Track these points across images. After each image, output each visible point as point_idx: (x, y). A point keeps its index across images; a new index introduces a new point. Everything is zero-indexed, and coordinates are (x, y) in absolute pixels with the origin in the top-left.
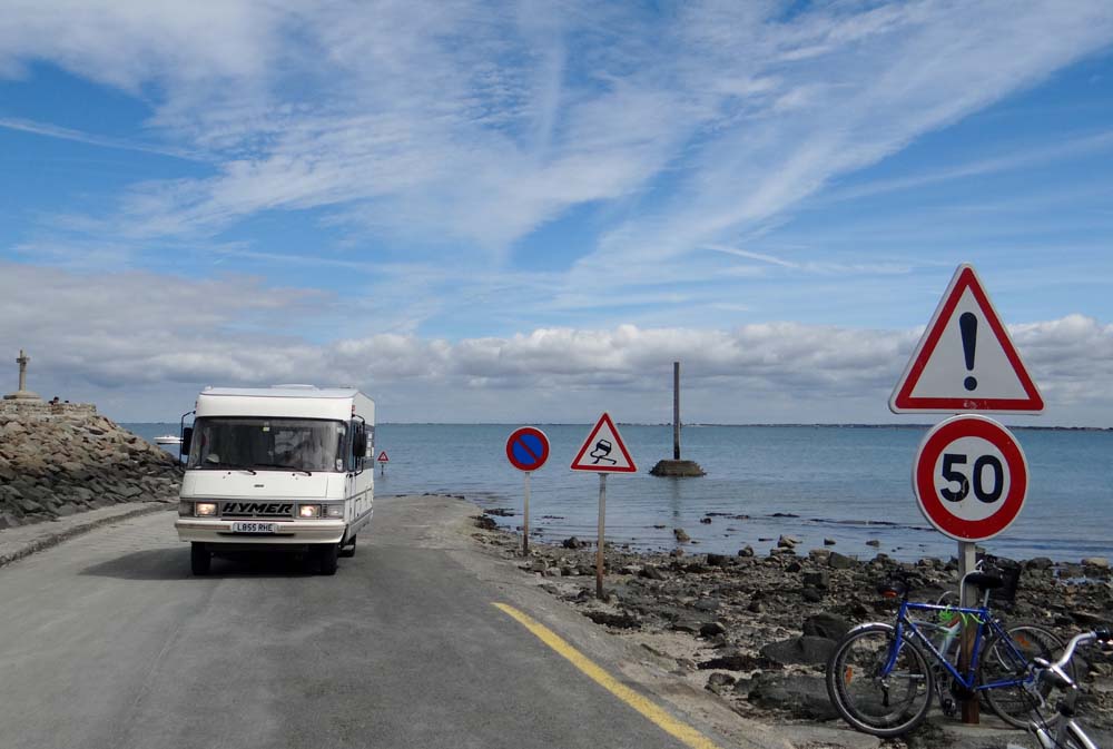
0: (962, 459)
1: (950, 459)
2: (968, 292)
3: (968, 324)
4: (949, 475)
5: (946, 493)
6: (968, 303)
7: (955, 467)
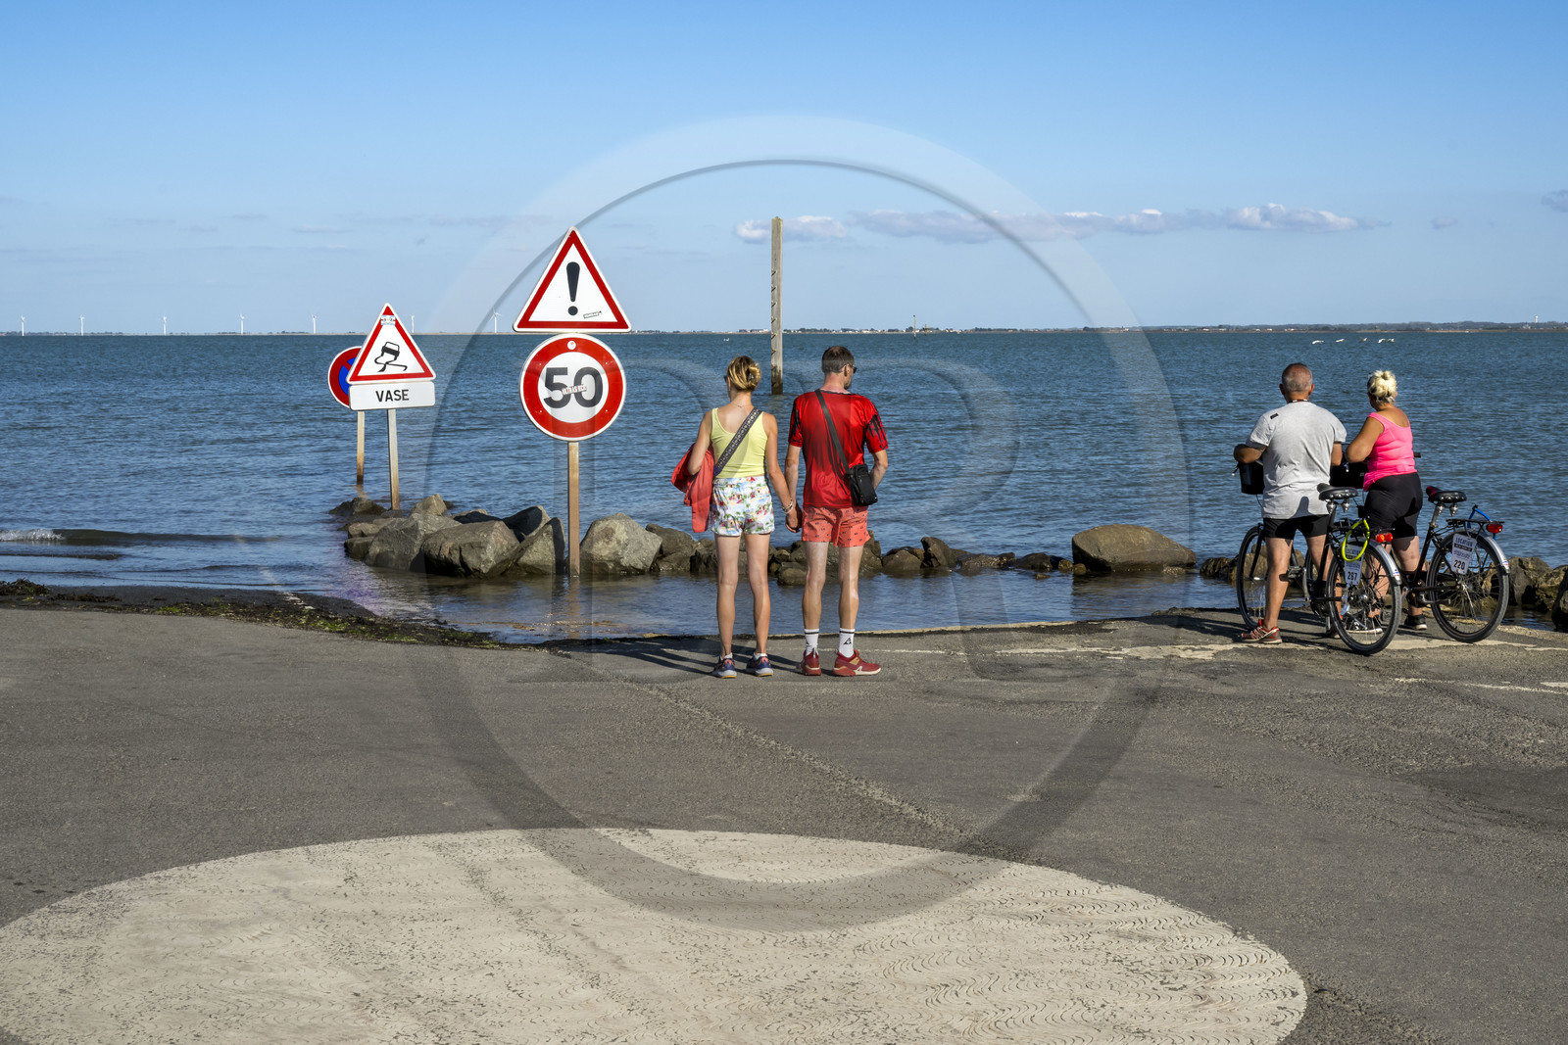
0: (563, 371)
1: (552, 373)
2: (573, 248)
3: (573, 270)
4: (550, 385)
5: (550, 401)
6: (573, 255)
7: (557, 379)
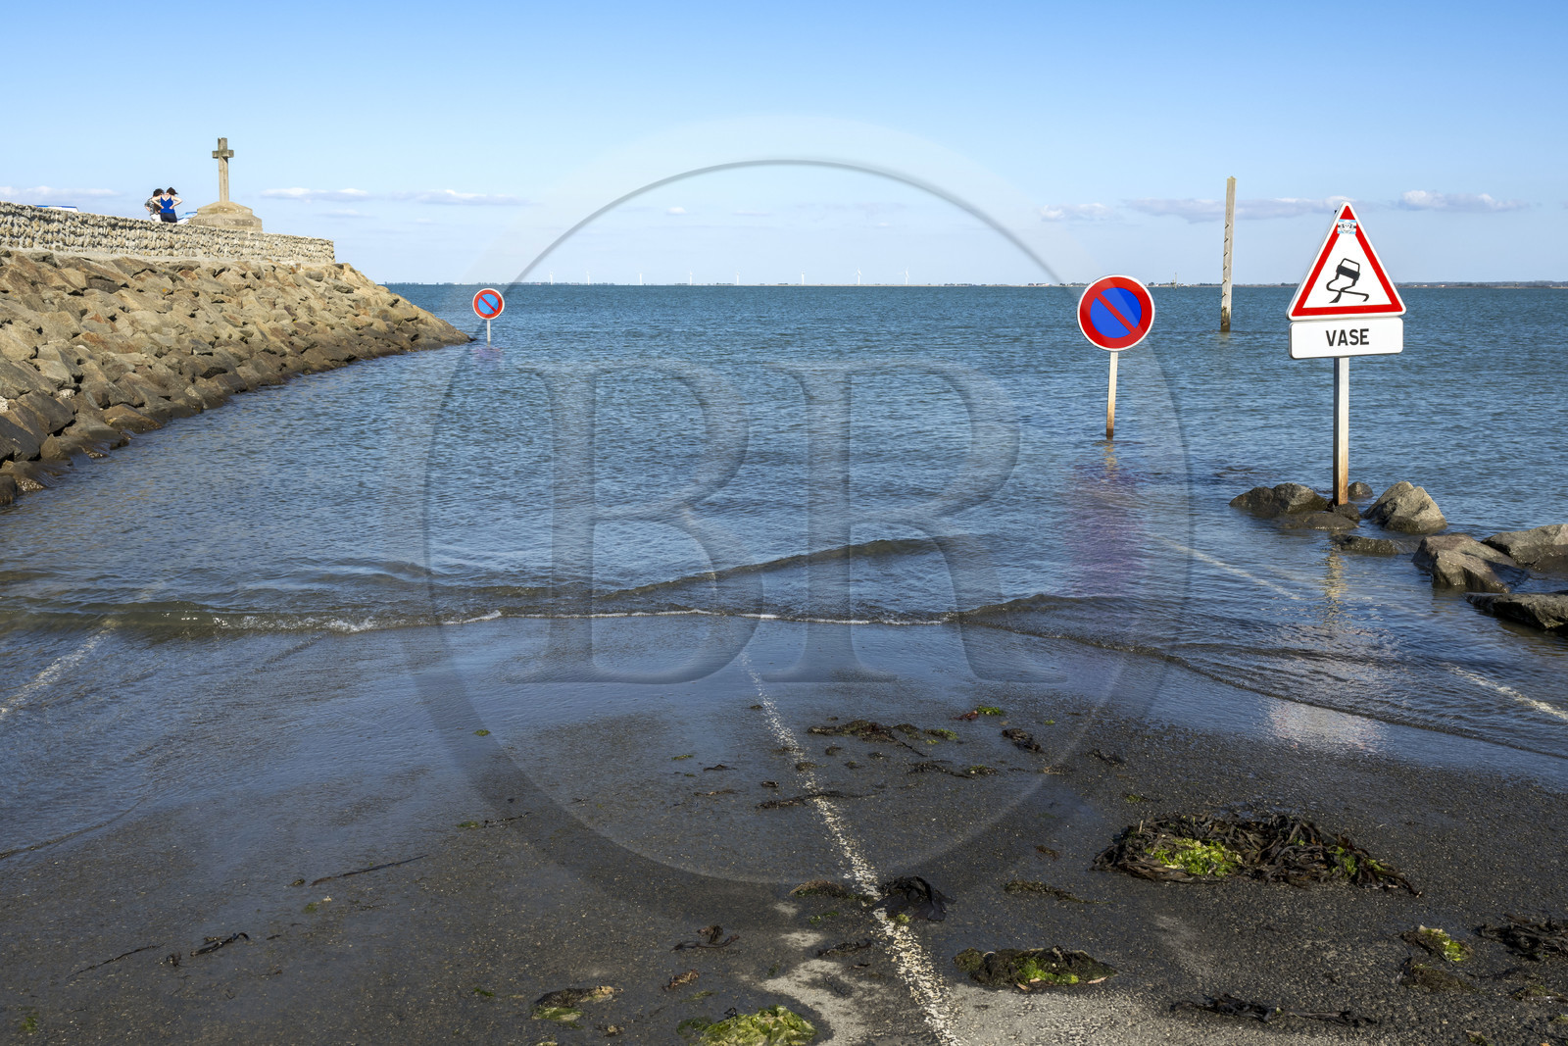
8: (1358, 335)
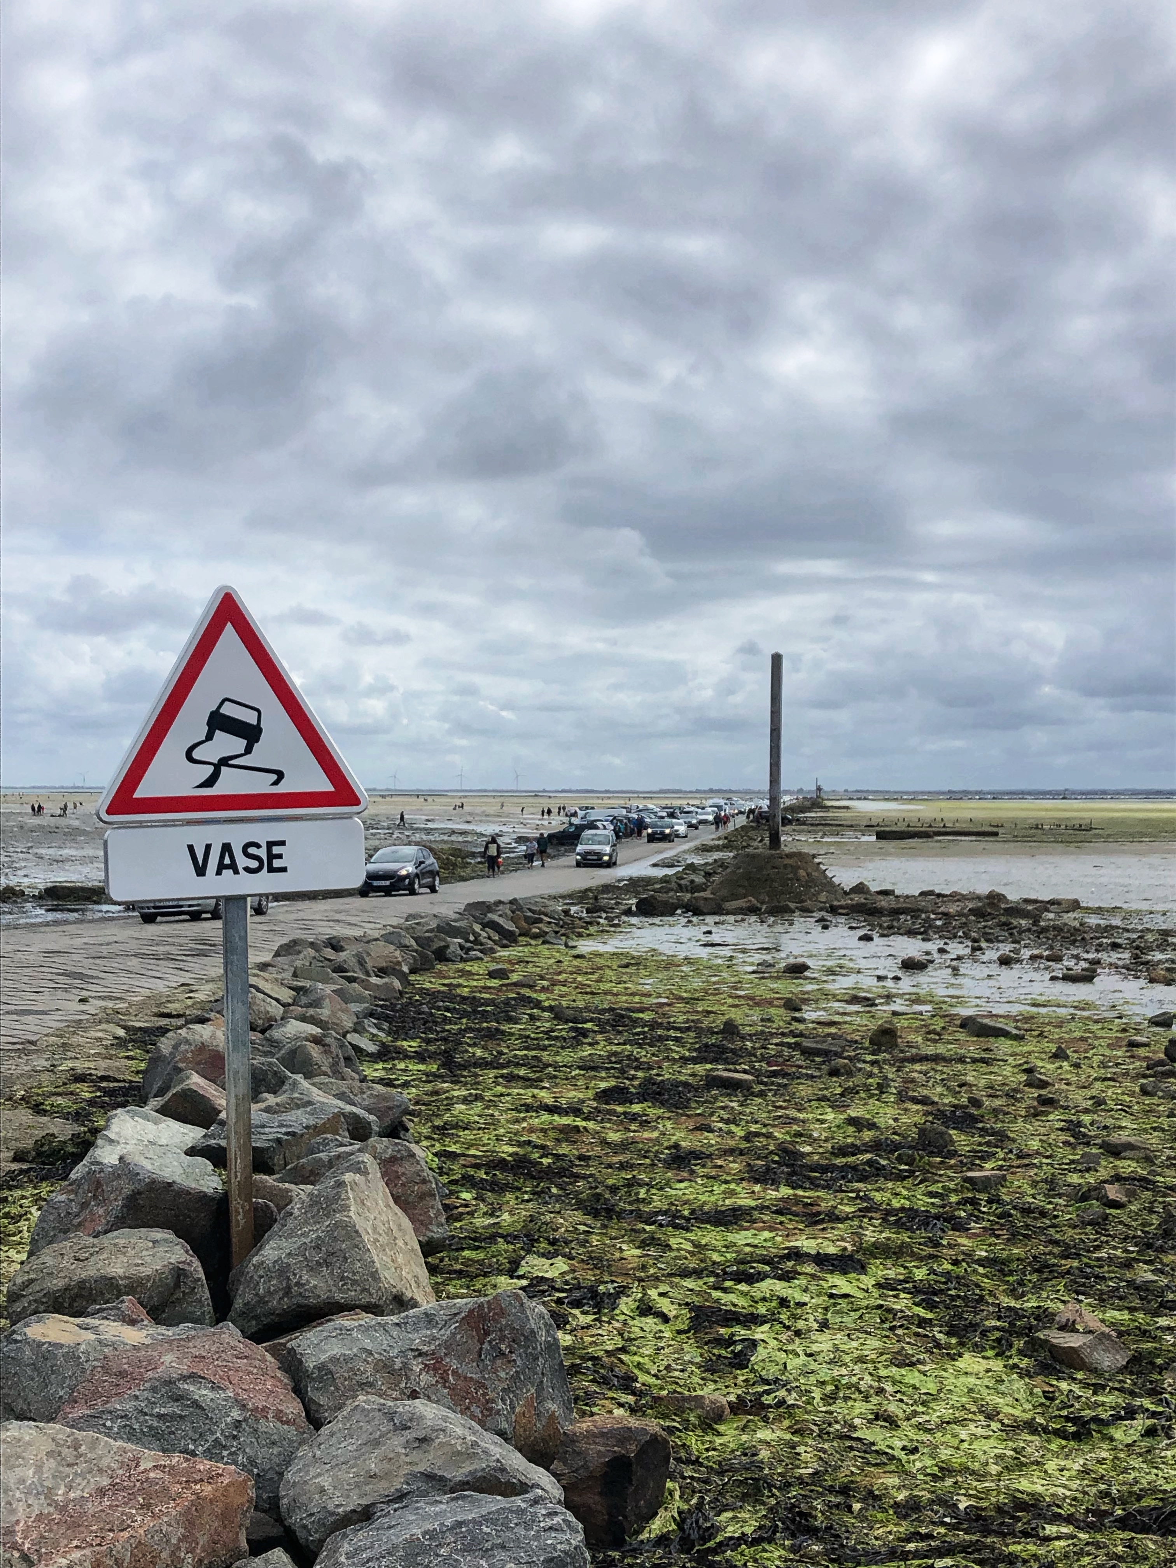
8: (262, 853)
